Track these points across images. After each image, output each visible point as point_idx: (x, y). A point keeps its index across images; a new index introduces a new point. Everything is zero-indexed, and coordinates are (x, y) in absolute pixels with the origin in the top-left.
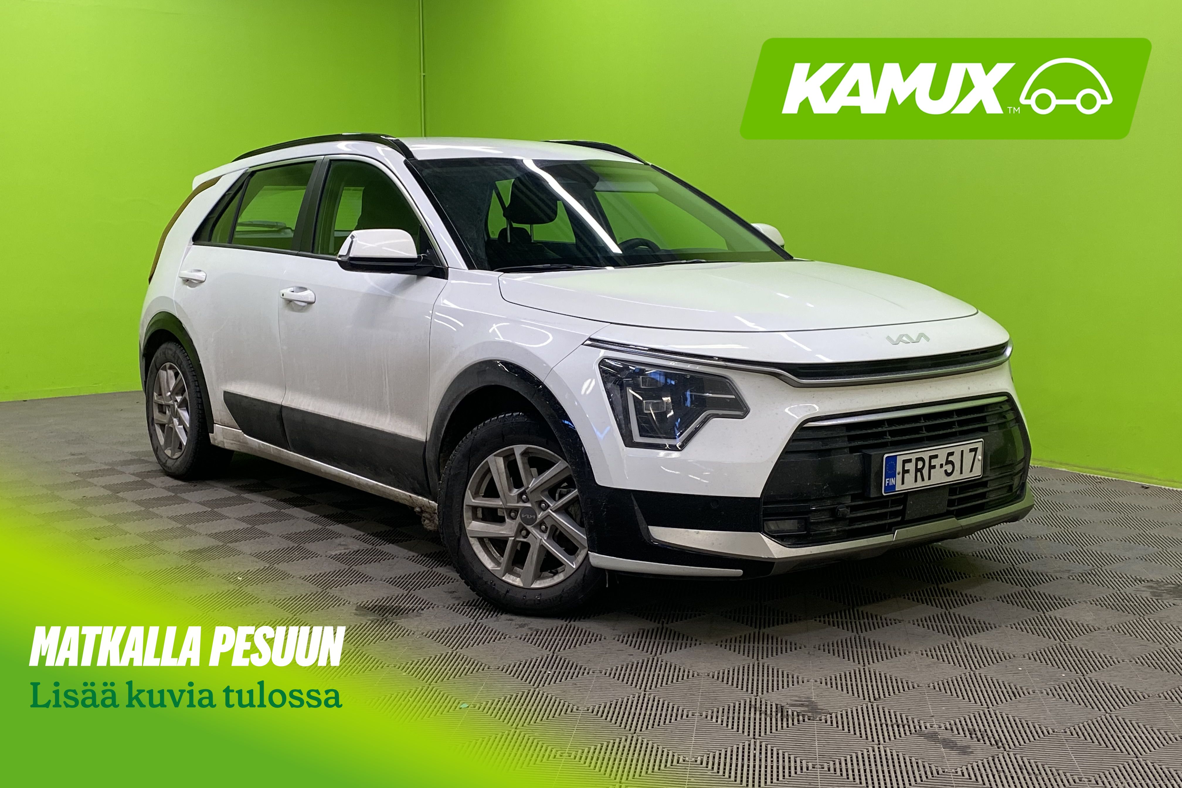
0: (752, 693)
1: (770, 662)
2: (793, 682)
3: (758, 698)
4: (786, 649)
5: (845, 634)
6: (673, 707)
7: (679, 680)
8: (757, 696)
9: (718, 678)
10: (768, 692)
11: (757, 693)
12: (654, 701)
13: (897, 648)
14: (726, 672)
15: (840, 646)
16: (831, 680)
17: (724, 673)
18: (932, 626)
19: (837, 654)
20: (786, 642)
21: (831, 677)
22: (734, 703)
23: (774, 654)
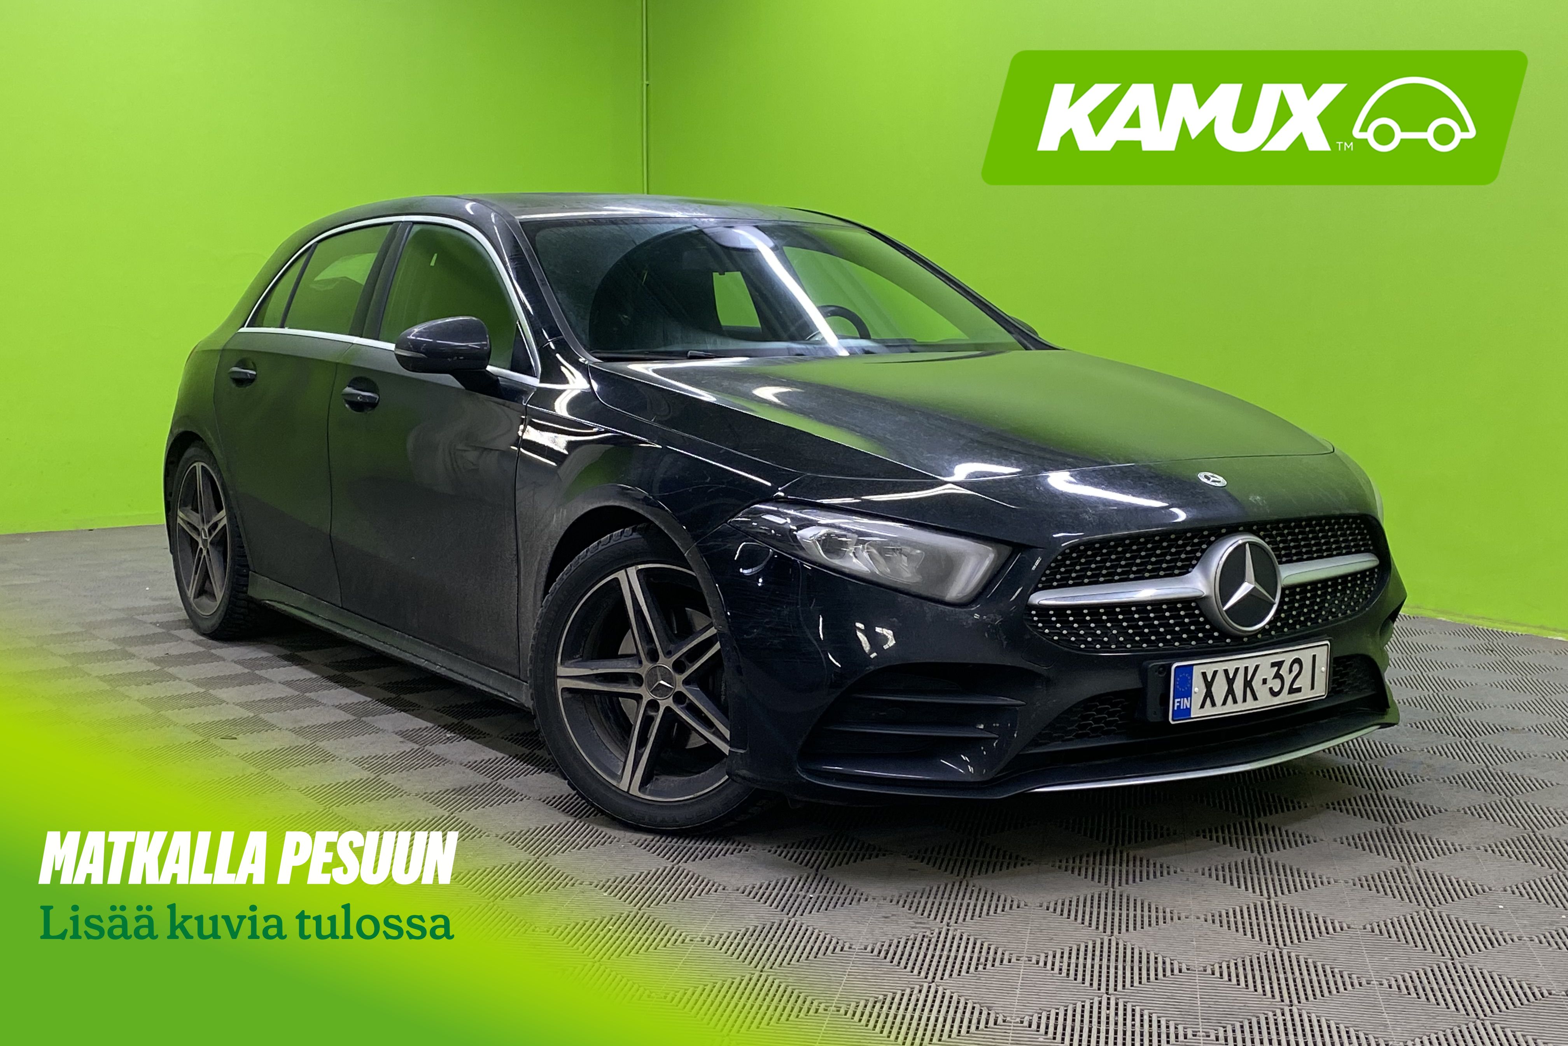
0: (1105, 932)
1: (1132, 890)
2: (1165, 919)
3: (1113, 938)
4: (1155, 873)
5: (1242, 856)
6: (989, 949)
7: (998, 912)
8: (1111, 936)
9: (1055, 910)
10: (1127, 930)
11: (1112, 932)
12: (961, 939)
13: (1317, 876)
14: (1067, 903)
15: (1234, 871)
16: (1220, 916)
17: (1063, 904)
18: (1369, 846)
19: (1228, 882)
20: (1155, 864)
21: (1220, 912)
22: (1079, 945)
23: (1138, 880)
